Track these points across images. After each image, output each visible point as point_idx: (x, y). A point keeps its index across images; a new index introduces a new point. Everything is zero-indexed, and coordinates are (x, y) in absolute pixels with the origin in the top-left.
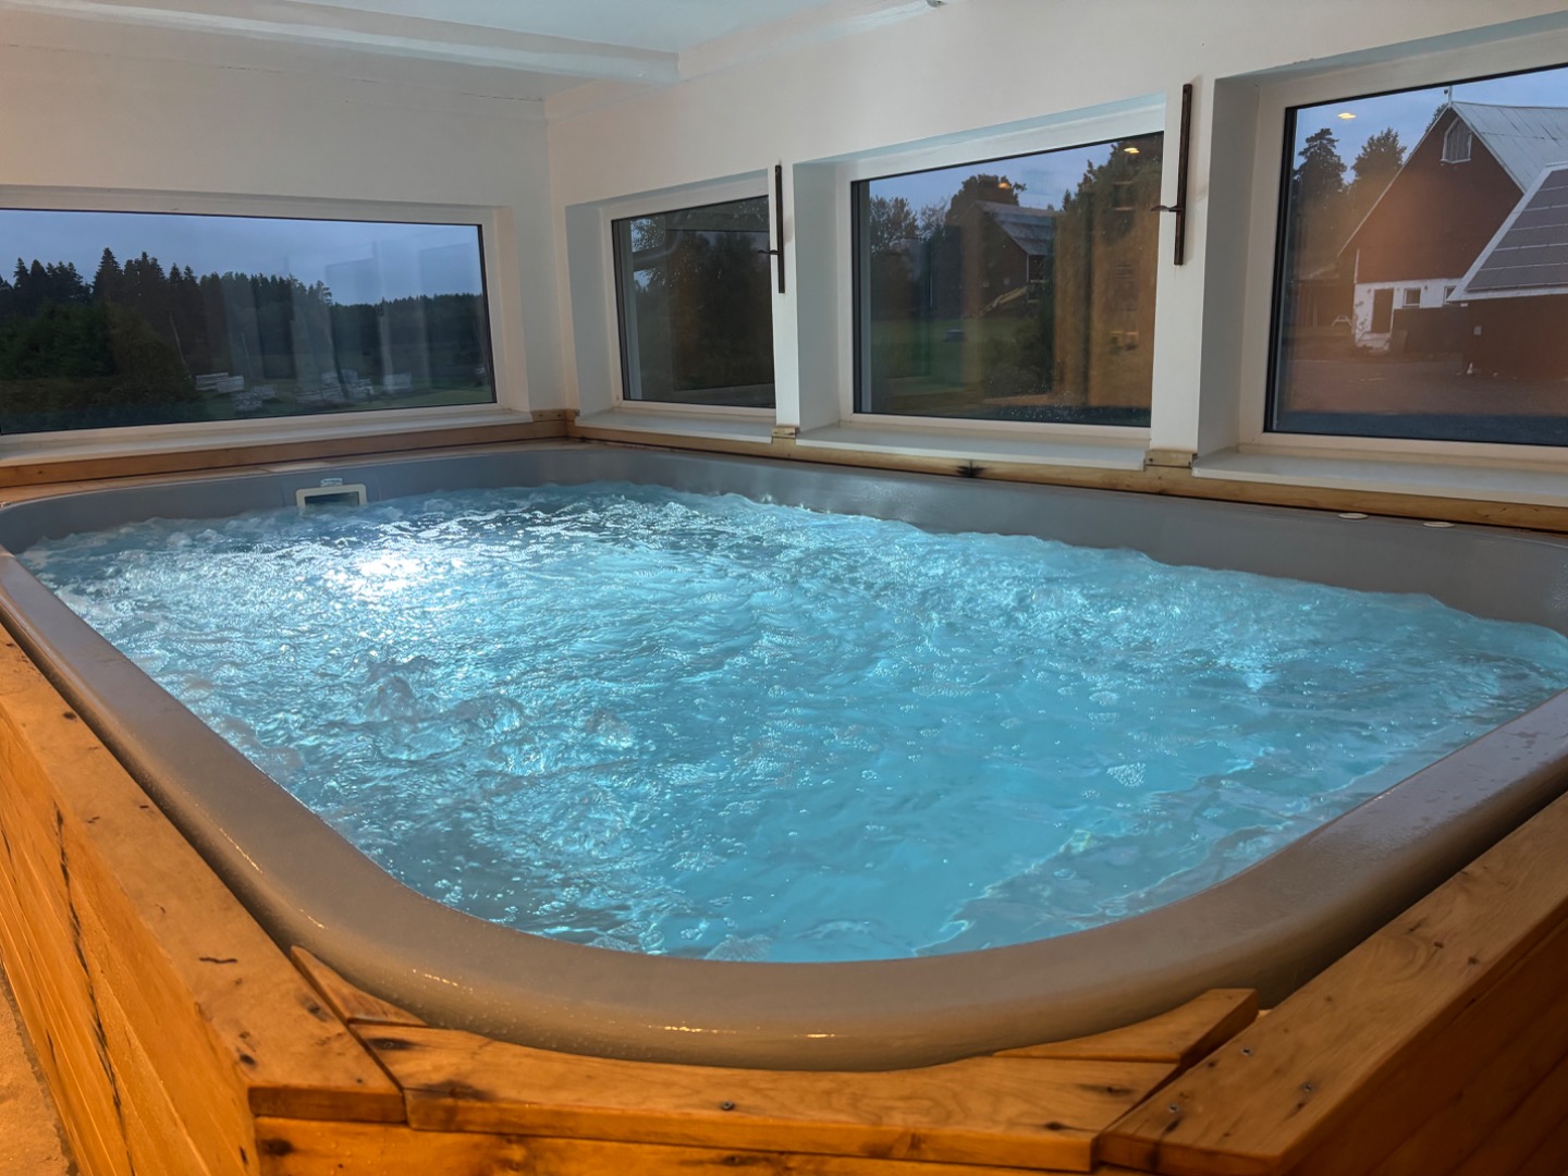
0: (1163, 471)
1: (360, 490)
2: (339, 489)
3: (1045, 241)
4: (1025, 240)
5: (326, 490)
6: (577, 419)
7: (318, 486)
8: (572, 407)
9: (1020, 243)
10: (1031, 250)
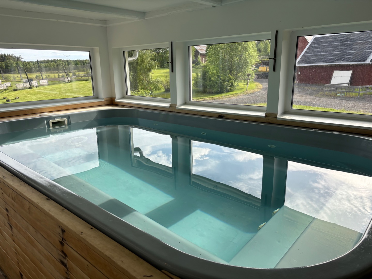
0: (269, 118)
1: (65, 120)
2: (60, 120)
3: (204, 50)
4: (199, 49)
5: (57, 120)
6: (115, 100)
7: (55, 119)
8: (113, 97)
9: (198, 50)
10: (201, 52)
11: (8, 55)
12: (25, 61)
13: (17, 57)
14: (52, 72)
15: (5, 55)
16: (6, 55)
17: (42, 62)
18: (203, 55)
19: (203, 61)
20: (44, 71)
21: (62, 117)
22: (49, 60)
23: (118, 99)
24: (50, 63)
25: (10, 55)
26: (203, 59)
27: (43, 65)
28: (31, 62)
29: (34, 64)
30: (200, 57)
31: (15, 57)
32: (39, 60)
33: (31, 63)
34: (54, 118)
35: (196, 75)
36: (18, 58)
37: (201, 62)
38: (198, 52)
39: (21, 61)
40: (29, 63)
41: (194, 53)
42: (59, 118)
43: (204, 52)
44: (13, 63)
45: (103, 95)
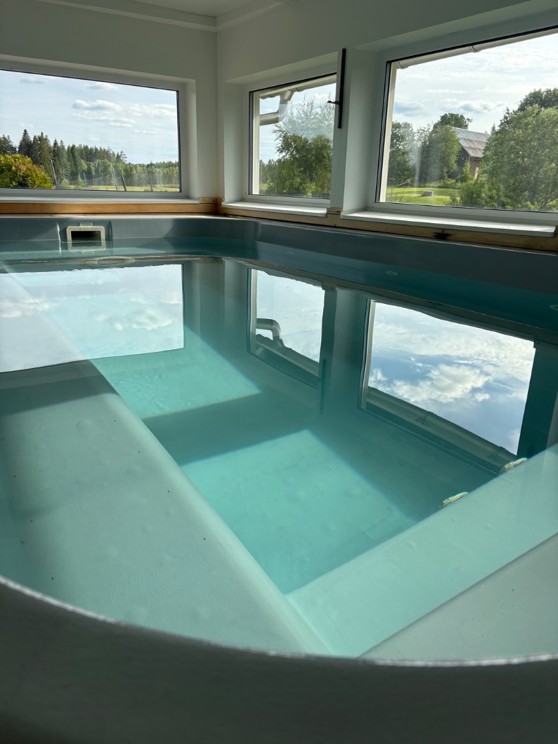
1: (101, 230)
2: (90, 228)
3: (479, 149)
4: (469, 148)
5: (83, 228)
6: (223, 204)
7: (79, 225)
8: (221, 196)
9: (467, 149)
10: (472, 153)
11: (101, 149)
12: (129, 164)
13: (116, 154)
14: (174, 185)
15: (96, 149)
16: (99, 149)
17: (159, 166)
18: (476, 160)
19: (474, 175)
20: (159, 184)
21: (95, 222)
22: (170, 163)
23: (229, 201)
24: (171, 168)
25: (105, 150)
26: (474, 169)
27: (159, 172)
28: (140, 165)
29: (145, 168)
30: (468, 164)
31: (114, 154)
32: (154, 162)
33: (139, 168)
34: (78, 223)
35: (451, 198)
36: (118, 157)
37: (470, 176)
38: (468, 154)
39: (124, 163)
40: (136, 166)
41: (457, 156)
42: (88, 225)
43: (480, 155)
44: (109, 166)
45: (199, 192)
